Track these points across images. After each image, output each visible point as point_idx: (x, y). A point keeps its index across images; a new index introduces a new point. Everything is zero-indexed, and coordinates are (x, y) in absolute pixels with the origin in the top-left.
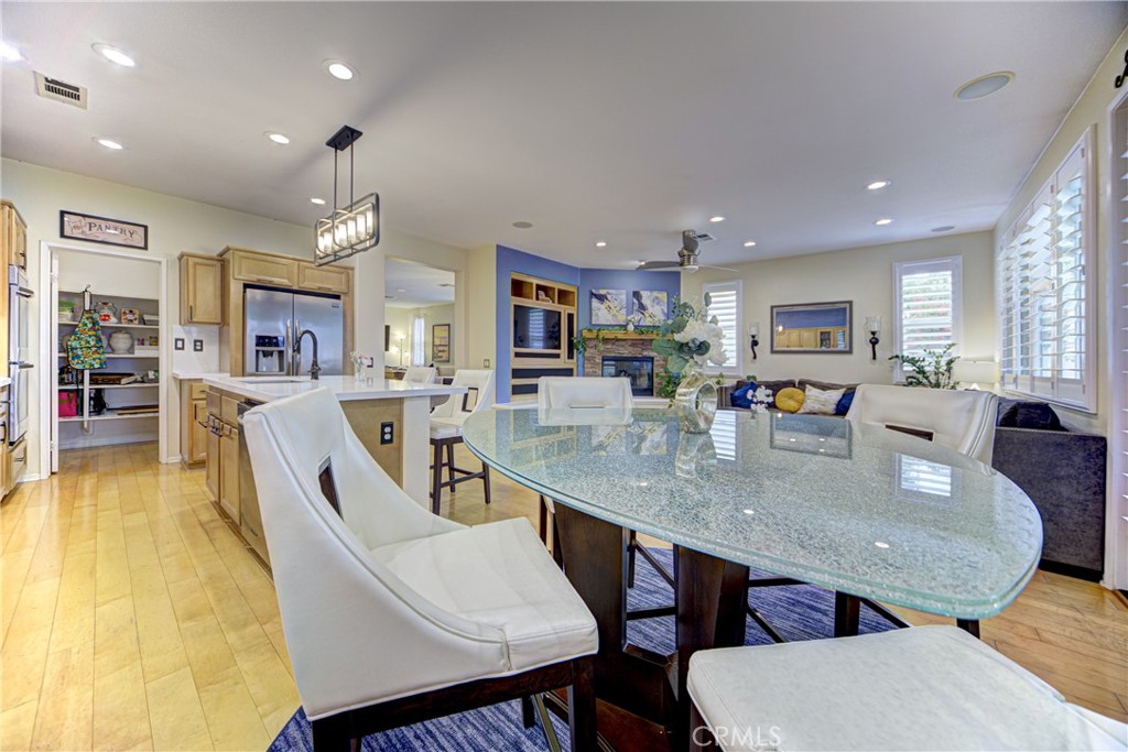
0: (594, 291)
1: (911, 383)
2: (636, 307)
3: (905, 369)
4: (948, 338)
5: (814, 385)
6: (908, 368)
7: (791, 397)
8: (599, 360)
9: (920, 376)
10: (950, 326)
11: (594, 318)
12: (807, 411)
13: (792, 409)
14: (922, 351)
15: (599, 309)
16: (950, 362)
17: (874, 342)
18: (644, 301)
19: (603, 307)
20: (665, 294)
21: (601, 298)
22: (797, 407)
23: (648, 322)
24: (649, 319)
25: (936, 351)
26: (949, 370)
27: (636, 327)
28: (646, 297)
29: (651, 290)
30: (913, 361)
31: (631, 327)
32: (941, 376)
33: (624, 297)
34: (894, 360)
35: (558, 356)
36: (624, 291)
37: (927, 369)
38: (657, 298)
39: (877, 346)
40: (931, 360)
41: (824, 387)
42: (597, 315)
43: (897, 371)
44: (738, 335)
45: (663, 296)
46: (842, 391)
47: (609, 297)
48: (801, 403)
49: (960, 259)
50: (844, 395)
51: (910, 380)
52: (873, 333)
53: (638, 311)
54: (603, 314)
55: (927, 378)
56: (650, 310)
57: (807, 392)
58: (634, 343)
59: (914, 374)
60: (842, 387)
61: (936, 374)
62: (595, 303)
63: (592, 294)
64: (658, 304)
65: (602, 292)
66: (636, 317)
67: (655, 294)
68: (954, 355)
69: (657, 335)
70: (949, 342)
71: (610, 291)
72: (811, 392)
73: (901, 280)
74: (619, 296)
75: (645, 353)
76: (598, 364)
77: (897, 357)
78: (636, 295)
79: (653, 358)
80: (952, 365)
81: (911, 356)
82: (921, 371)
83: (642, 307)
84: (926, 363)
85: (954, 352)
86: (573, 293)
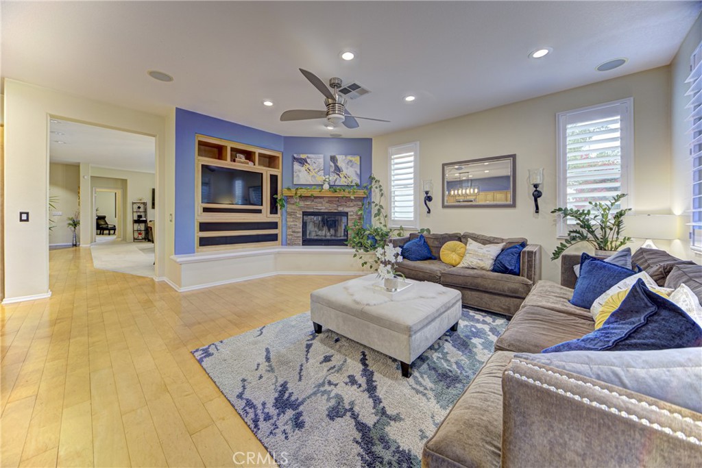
0: (295, 156)
1: (574, 239)
2: (332, 170)
3: (569, 222)
4: (616, 189)
5: (476, 238)
6: (572, 221)
7: (454, 251)
8: (300, 215)
9: (585, 231)
10: (618, 176)
11: (295, 179)
12: (466, 265)
13: (454, 263)
14: (587, 204)
15: (300, 171)
16: (619, 215)
17: (537, 195)
18: (339, 164)
19: (303, 169)
20: (358, 158)
21: (303, 162)
22: (458, 260)
23: (343, 181)
24: (344, 179)
25: (603, 203)
26: (618, 224)
27: (331, 186)
28: (342, 161)
29: (346, 155)
30: (577, 215)
31: (326, 186)
32: (608, 230)
33: (321, 161)
34: (557, 213)
35: (259, 211)
36: (322, 156)
37: (592, 222)
38: (351, 161)
39: (539, 200)
40: (596, 213)
41: (485, 241)
42: (298, 176)
43: (561, 225)
44: (415, 192)
45: (356, 159)
46: (501, 246)
47: (308, 161)
48: (462, 256)
49: (630, 102)
50: (502, 250)
51: (573, 234)
52: (536, 186)
53: (334, 172)
54: (303, 176)
55: (592, 232)
56: (345, 171)
57: (468, 247)
58: (331, 200)
59: (578, 228)
60: (502, 240)
61: (602, 228)
62: (297, 166)
63: (294, 158)
64: (351, 166)
65: (303, 156)
66: (333, 178)
67: (349, 158)
68: (623, 207)
69: (349, 192)
70: (619, 193)
71: (309, 155)
72: (473, 245)
73: (565, 129)
74: (318, 160)
75: (341, 209)
76: (299, 218)
77: (560, 210)
78: (333, 159)
79: (347, 213)
80: (622, 218)
81: (575, 209)
82: (586, 225)
83: (338, 170)
84: (592, 216)
85: (623, 205)
86: (278, 157)
